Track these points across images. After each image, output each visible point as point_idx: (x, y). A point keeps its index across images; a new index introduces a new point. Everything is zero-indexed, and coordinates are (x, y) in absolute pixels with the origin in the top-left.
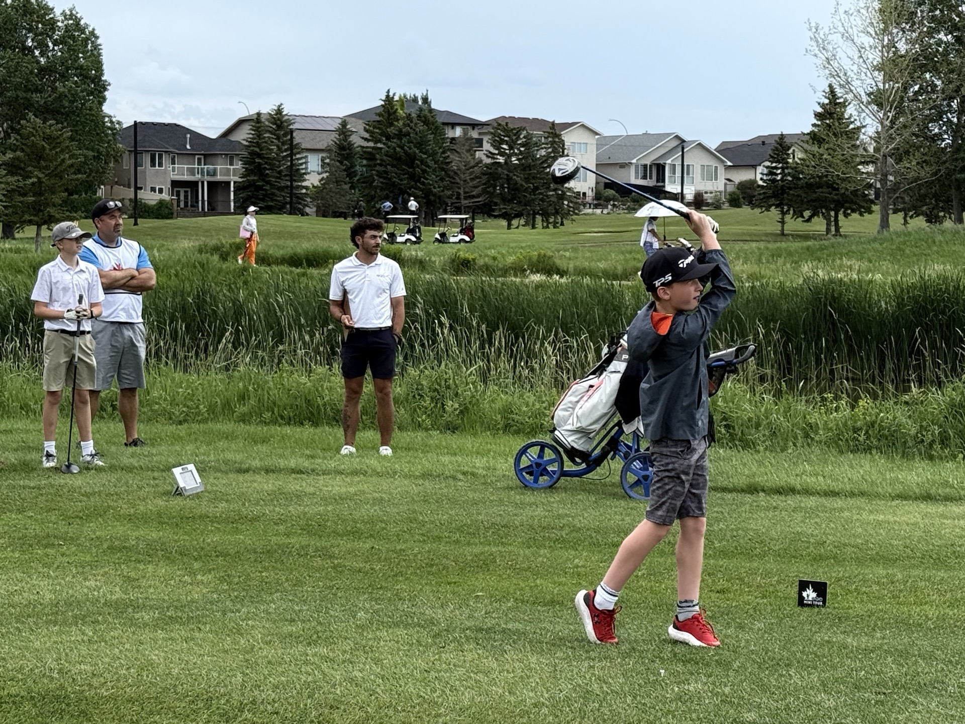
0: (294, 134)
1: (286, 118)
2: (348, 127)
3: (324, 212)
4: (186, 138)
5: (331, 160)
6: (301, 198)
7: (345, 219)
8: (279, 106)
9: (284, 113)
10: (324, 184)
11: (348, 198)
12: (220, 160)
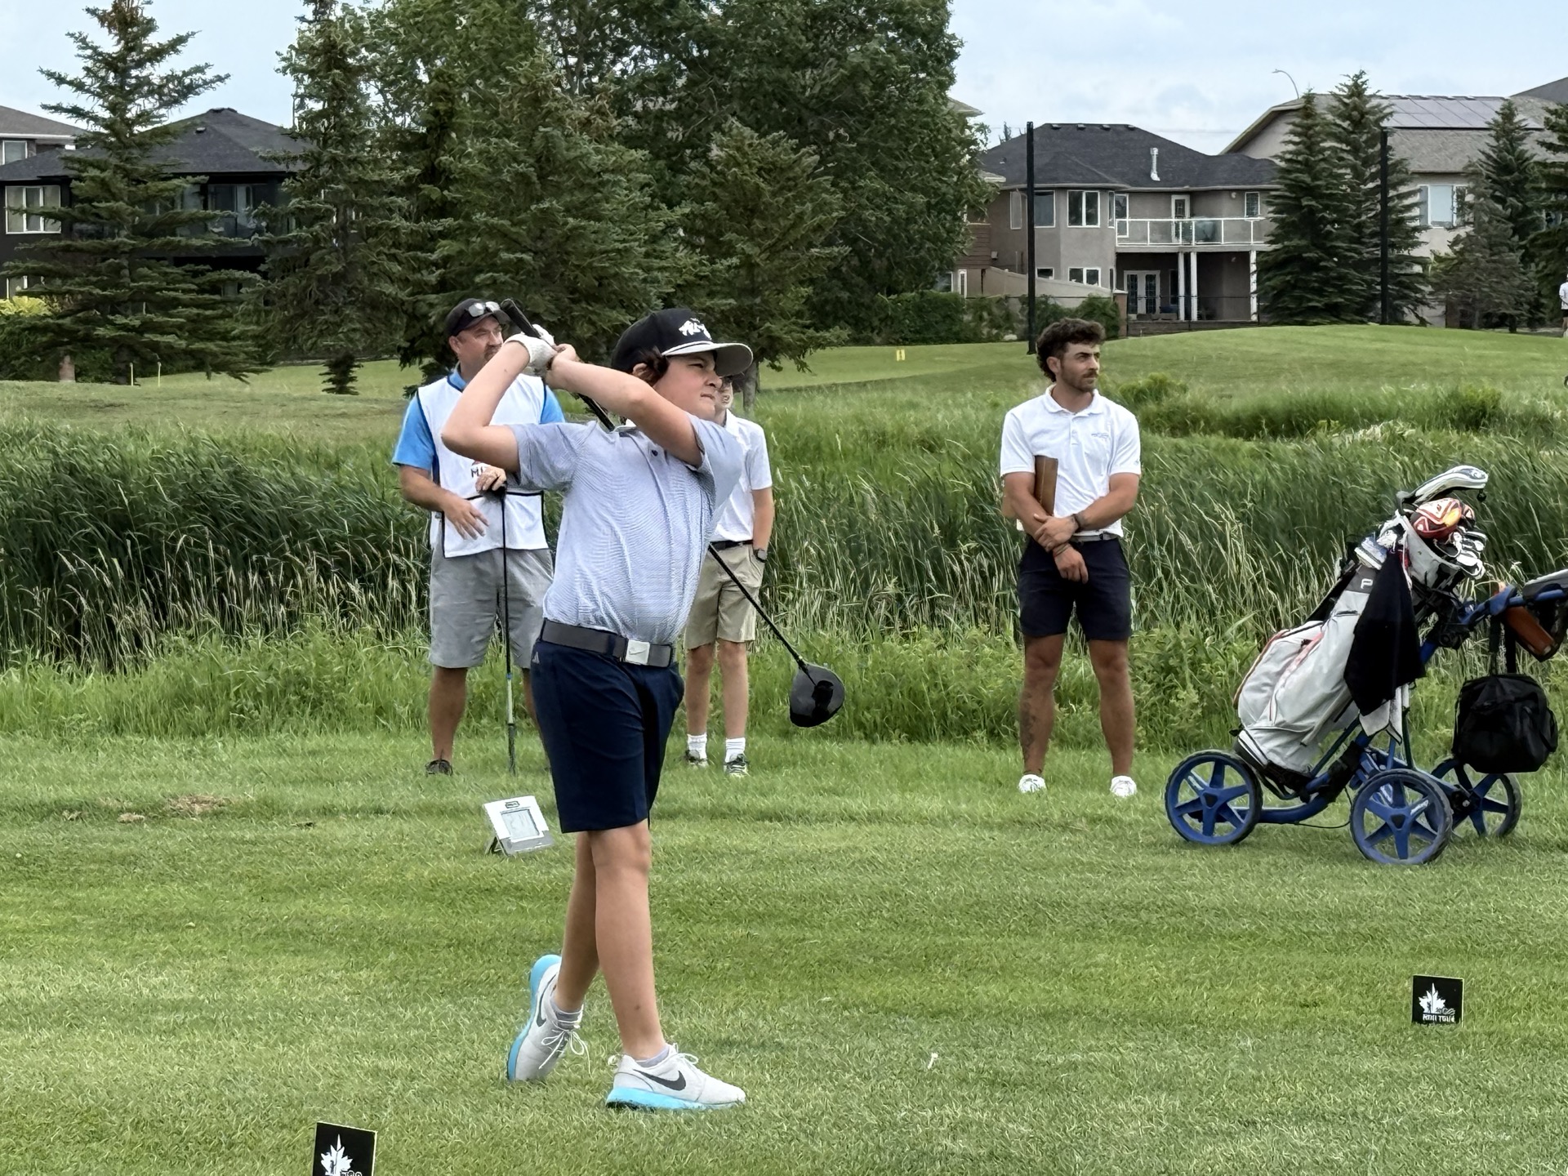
0: (1390, 141)
1: (1374, 102)
2: (1516, 120)
3: (1462, 317)
4: (1150, 157)
5: (1478, 196)
6: (1407, 285)
7: (1513, 330)
8: (1357, 77)
9: (1368, 93)
10: (1461, 253)
11: (1517, 282)
12: (1226, 204)
